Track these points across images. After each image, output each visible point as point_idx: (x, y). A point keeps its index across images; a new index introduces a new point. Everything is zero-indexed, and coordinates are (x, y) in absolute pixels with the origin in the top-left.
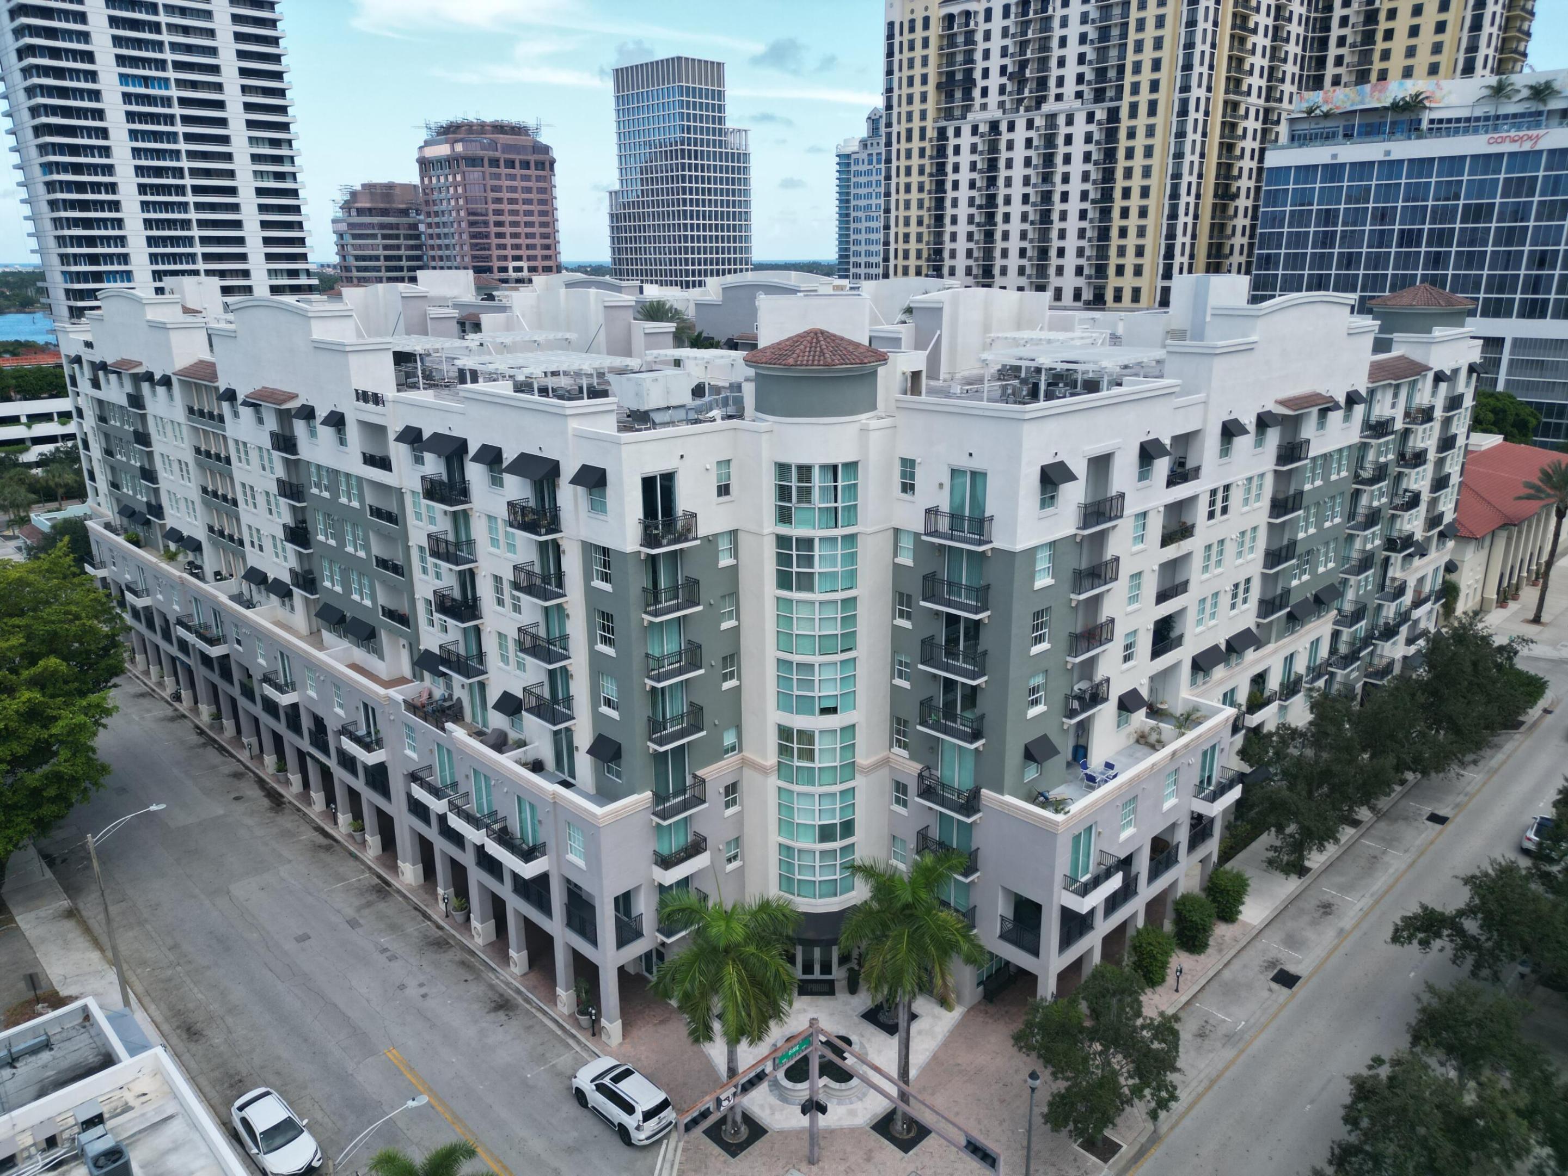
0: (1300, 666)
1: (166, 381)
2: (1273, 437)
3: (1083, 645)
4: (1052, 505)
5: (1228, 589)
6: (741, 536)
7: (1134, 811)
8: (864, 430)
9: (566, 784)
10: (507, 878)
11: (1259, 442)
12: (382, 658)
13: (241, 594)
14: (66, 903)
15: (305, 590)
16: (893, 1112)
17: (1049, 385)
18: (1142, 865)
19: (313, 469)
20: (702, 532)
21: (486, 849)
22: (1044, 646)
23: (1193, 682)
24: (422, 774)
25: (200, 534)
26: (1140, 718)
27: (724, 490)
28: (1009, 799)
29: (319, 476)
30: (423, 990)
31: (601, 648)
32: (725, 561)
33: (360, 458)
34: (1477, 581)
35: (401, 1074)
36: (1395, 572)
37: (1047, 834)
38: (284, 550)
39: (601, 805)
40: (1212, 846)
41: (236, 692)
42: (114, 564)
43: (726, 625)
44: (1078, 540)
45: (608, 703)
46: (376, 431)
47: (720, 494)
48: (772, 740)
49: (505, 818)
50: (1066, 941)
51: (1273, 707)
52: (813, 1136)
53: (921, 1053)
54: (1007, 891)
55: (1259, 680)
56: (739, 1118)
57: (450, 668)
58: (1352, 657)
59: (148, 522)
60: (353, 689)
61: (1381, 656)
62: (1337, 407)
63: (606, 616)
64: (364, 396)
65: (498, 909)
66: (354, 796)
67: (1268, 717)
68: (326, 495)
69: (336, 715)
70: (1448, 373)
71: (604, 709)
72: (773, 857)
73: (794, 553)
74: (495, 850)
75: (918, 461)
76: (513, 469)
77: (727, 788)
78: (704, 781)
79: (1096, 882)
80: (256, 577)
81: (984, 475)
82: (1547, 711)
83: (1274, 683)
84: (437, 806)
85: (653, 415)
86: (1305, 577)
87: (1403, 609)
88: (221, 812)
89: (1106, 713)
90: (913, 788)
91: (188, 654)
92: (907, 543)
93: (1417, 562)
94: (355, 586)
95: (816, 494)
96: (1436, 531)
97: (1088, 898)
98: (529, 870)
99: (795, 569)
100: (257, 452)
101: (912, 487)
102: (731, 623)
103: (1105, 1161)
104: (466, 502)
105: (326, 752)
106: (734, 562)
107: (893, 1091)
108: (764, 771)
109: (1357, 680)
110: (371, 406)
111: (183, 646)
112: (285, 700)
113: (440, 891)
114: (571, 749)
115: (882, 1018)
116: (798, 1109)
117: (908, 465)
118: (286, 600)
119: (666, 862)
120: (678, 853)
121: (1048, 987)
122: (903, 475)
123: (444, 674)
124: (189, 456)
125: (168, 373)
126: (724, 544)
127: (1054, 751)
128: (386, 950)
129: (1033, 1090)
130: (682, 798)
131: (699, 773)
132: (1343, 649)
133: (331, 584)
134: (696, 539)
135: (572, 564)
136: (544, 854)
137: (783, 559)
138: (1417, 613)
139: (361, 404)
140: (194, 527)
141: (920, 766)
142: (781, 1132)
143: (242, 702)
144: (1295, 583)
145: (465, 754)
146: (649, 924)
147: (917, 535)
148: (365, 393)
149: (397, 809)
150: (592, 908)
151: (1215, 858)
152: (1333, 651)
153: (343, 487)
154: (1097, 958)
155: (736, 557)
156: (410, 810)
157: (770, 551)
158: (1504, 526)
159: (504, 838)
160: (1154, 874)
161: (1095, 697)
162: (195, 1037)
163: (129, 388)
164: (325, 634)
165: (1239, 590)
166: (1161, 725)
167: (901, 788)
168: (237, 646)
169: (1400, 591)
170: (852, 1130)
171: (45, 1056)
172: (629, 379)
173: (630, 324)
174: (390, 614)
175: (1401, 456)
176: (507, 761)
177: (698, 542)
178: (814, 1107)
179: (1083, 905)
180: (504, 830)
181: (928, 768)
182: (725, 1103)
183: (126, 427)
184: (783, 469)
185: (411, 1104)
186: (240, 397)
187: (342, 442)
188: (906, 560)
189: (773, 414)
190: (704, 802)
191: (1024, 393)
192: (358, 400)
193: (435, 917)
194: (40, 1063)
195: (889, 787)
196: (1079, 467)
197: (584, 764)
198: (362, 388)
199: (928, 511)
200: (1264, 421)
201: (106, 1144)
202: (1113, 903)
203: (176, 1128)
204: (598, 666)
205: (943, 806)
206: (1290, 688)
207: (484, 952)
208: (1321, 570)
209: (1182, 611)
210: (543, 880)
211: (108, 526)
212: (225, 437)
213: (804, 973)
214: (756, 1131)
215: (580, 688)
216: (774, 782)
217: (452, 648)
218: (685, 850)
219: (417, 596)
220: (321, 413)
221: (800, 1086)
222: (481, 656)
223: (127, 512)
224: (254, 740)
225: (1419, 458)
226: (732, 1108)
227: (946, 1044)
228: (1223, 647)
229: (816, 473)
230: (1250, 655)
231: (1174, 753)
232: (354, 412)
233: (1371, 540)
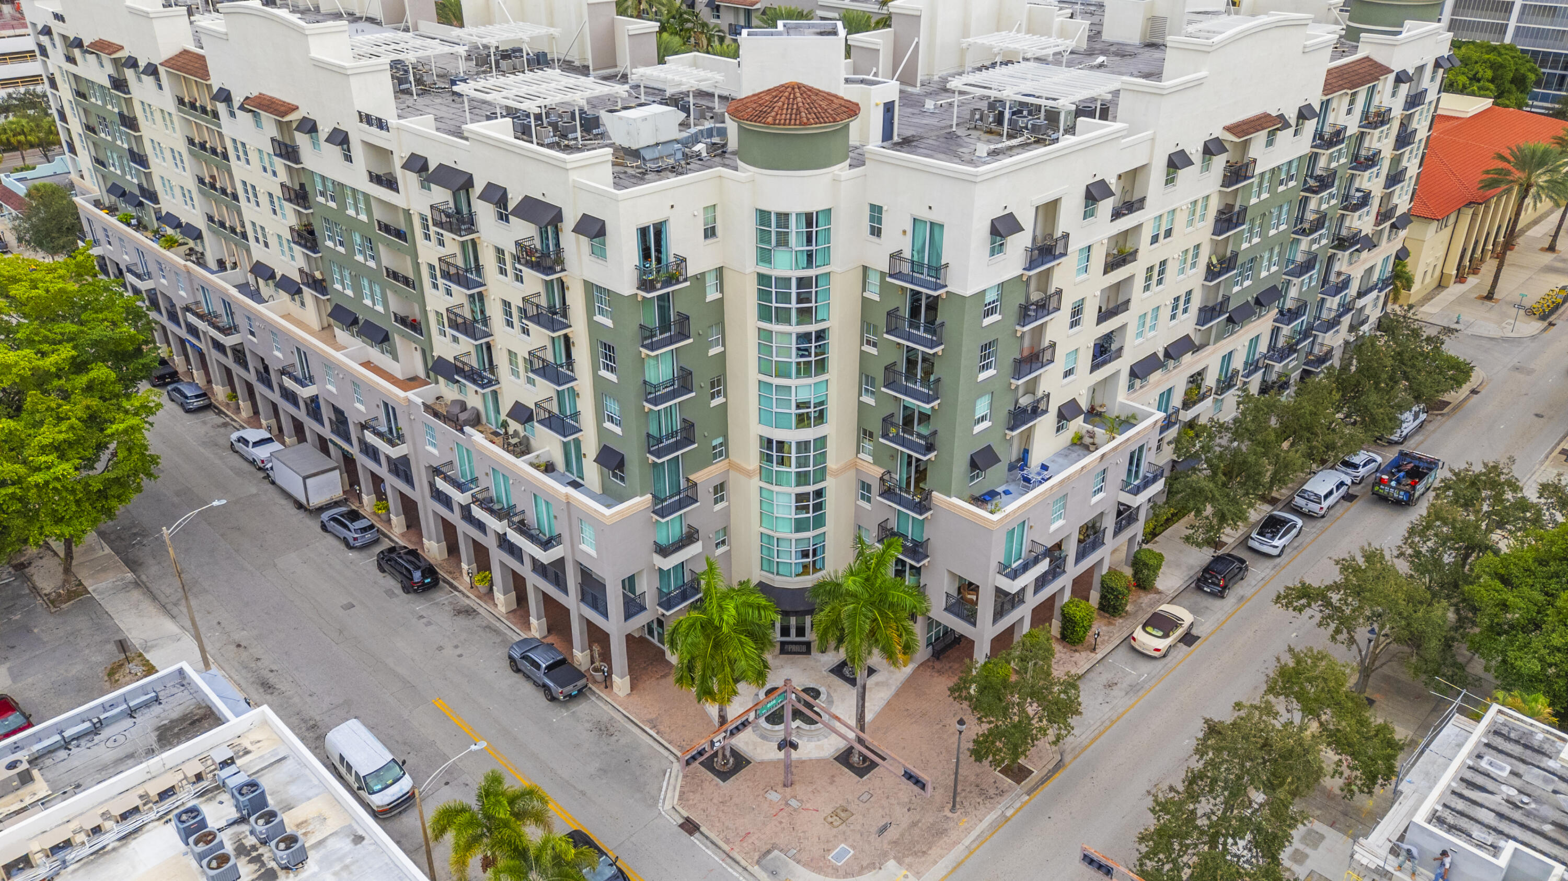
0: (1238, 363)
1: (152, 70)
2: (1219, 162)
3: (1026, 367)
4: (1001, 251)
5: (1168, 303)
6: (726, 273)
7: (1064, 506)
8: (836, 180)
9: (575, 485)
10: (527, 560)
11: (1206, 167)
12: (396, 358)
13: (247, 284)
14: (130, 576)
15: (316, 290)
16: (852, 748)
17: (1014, 113)
18: (1071, 549)
19: (318, 180)
20: (692, 270)
21: (509, 537)
22: (991, 372)
23: (1131, 387)
24: (444, 469)
25: (200, 223)
26: (1078, 424)
27: (710, 233)
28: (955, 500)
29: (324, 185)
30: (459, 651)
31: (604, 373)
32: (712, 295)
33: (366, 177)
34: (1437, 259)
35: (449, 719)
36: (1342, 264)
37: (985, 530)
38: (291, 249)
39: (609, 506)
40: (1138, 529)
41: (252, 377)
42: (109, 243)
43: (713, 352)
44: (1024, 279)
45: (611, 419)
46: (384, 154)
47: (706, 237)
48: (754, 450)
49: (523, 512)
50: (999, 614)
51: (1209, 401)
52: (788, 766)
53: (876, 702)
54: (953, 575)
55: (1196, 379)
56: (728, 753)
57: (465, 378)
58: (1291, 349)
59: (141, 204)
60: (372, 389)
61: (1322, 345)
62: (1286, 125)
63: (608, 347)
64: (367, 119)
65: (518, 584)
66: (377, 481)
67: (1204, 411)
68: (333, 205)
69: (357, 411)
70: (1411, 72)
71: (608, 425)
72: (756, 543)
73: (774, 290)
74: (515, 537)
75: (885, 208)
76: (518, 212)
77: (716, 488)
78: (696, 484)
79: (1025, 567)
80: (262, 271)
81: (942, 226)
82: (1474, 392)
83: (1210, 380)
84: (459, 497)
85: (642, 152)
86: (1247, 283)
87: (1348, 299)
88: (254, 490)
89: (1045, 425)
90: (875, 488)
91: (198, 338)
92: (874, 280)
93: (1365, 254)
94: (367, 291)
95: (793, 239)
96: (1388, 224)
97: (1017, 581)
98: (546, 557)
99: (774, 304)
100: (257, 154)
101: (880, 230)
102: (719, 349)
103: (1018, 782)
104: (474, 232)
105: (348, 440)
106: (719, 295)
107: (852, 735)
108: (748, 474)
109: (1295, 369)
110: (374, 130)
111: (193, 330)
112: (305, 393)
113: (465, 566)
114: (580, 456)
115: (846, 671)
116: (775, 745)
117: (876, 212)
118: (296, 297)
119: (664, 551)
120: (673, 544)
121: (982, 652)
122: (872, 219)
123: (458, 381)
124: (182, 146)
125: (156, 62)
126: (711, 281)
127: (996, 460)
128: (422, 617)
129: (960, 732)
130: (677, 498)
131: (691, 477)
132: (1281, 342)
133: (342, 287)
134: (685, 280)
135: (576, 300)
136: (559, 543)
137: (764, 295)
138: (1360, 303)
139: (365, 126)
140: (194, 215)
141: (882, 471)
142: (761, 763)
143: (259, 388)
144: (1236, 289)
145: (482, 455)
146: (650, 601)
147: (883, 274)
148: (367, 116)
149: (420, 494)
150: (603, 586)
151: (1139, 538)
152: (1272, 347)
153: (350, 201)
154: (1026, 627)
155: (722, 291)
156: (432, 497)
157: (751, 289)
158: (1469, 204)
159: (522, 528)
160: (1080, 556)
161: (1035, 411)
162: (270, 691)
163: (110, 69)
164: (337, 331)
165: (1179, 304)
166: (1096, 429)
167: (865, 487)
168: (250, 337)
169: (1346, 284)
170: (819, 761)
171: (156, 709)
172: (620, 118)
173: (613, 20)
174: (403, 321)
175: (1355, 158)
176: (521, 464)
177: (688, 284)
178: (787, 744)
179: (1012, 586)
180: (522, 522)
181: (889, 472)
182: (717, 744)
183: (109, 107)
184: (763, 216)
185: (473, 747)
186: (237, 100)
187: (349, 158)
188: (873, 295)
189: (754, 165)
190: (696, 501)
191: (991, 120)
192: (361, 121)
193: (461, 588)
194: (154, 714)
195: (854, 486)
196: (1026, 218)
197: (592, 472)
198: (366, 110)
199: (892, 256)
200: (1211, 149)
201: (242, 779)
202: (1041, 582)
203: (289, 765)
204: (601, 390)
205: (900, 504)
206: (1226, 383)
207: (507, 619)
208: (1264, 274)
209: (1123, 327)
210: (561, 562)
211: (97, 204)
212: (220, 134)
213: (782, 635)
214: (740, 762)
215: (586, 406)
216: (756, 483)
217: (465, 359)
218: (681, 540)
219: (428, 308)
220: (324, 130)
221: (777, 728)
222: (492, 368)
223: (117, 190)
224: (273, 422)
225: (1372, 161)
226: (723, 748)
227: (897, 695)
228: (1161, 355)
229: (793, 220)
230: (1188, 358)
231: (1103, 456)
232: (358, 133)
233: (1321, 242)
